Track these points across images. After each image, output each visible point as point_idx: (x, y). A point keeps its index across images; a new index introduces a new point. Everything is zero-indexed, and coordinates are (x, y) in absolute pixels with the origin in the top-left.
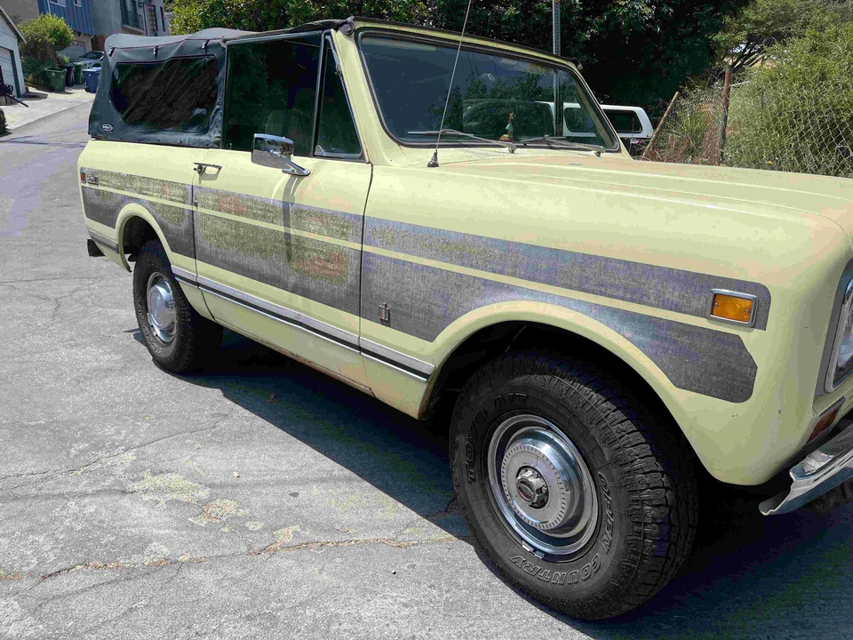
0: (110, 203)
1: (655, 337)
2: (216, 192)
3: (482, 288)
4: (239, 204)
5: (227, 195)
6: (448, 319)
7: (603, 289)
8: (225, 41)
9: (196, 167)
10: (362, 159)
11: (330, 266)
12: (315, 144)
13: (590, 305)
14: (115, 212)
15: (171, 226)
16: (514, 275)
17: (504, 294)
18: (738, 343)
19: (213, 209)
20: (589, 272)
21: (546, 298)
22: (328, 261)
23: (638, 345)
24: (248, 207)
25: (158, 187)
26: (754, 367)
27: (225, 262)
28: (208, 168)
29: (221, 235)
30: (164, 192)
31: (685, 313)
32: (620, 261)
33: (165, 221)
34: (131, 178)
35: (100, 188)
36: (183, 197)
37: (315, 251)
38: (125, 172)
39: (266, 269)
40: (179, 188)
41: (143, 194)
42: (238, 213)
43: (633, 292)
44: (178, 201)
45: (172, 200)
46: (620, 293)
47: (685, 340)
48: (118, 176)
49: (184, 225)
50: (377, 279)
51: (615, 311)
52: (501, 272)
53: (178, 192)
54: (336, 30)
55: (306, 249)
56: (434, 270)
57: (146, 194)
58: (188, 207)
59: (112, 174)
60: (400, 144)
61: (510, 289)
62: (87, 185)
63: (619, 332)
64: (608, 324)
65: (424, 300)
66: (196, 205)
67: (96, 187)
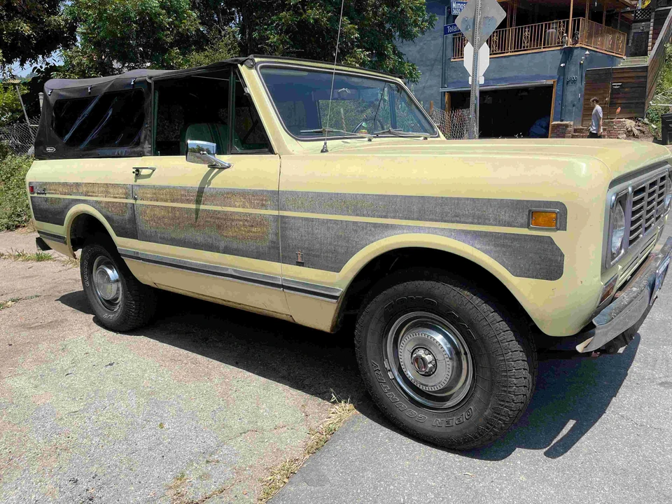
0: (58, 207)
1: (496, 245)
2: (154, 187)
3: (373, 229)
4: (174, 193)
5: (162, 188)
6: (349, 254)
7: (458, 219)
8: (150, 78)
9: (134, 170)
10: (271, 151)
11: (254, 230)
12: (231, 146)
13: (451, 230)
14: (63, 213)
15: (116, 217)
16: (394, 217)
17: (390, 232)
18: (550, 241)
19: (151, 200)
20: (447, 209)
21: (420, 229)
22: (252, 226)
23: (486, 252)
24: (182, 195)
25: (101, 189)
26: (562, 255)
27: (164, 238)
28: (143, 170)
29: (159, 219)
30: (107, 192)
31: (514, 226)
32: (468, 199)
33: (109, 214)
34: (77, 185)
35: (48, 196)
36: (126, 194)
37: (241, 221)
38: (71, 180)
39: (200, 238)
40: (122, 188)
41: (89, 196)
42: (173, 201)
43: (479, 218)
44: (121, 198)
45: (116, 198)
46: (470, 220)
47: (516, 244)
48: (65, 184)
49: (127, 216)
50: (292, 234)
51: (467, 232)
52: (386, 217)
53: (121, 191)
54: (242, 64)
55: (233, 220)
56: (336, 222)
57: (92, 196)
58: (132, 201)
59: (59, 184)
60: (297, 139)
61: (393, 227)
62: (35, 195)
63: (472, 245)
64: (464, 241)
65: (330, 244)
66: (135, 199)
67: (44, 196)
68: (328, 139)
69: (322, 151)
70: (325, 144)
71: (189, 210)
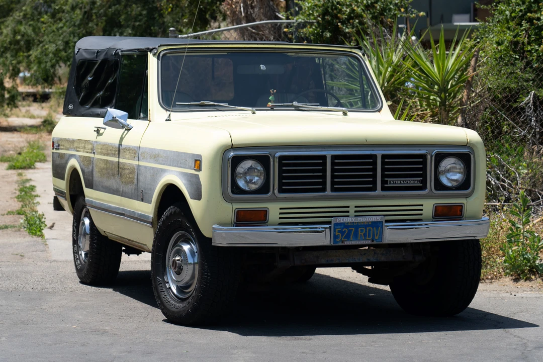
0: (63, 161)
1: (187, 181)
2: (104, 145)
3: (161, 172)
7: (181, 165)
8: (121, 52)
9: (96, 129)
10: (146, 119)
11: (131, 176)
12: (140, 112)
14: (64, 167)
15: (86, 170)
18: (198, 178)
19: (100, 154)
21: (172, 172)
22: (130, 173)
24: (111, 150)
25: (83, 145)
26: (201, 185)
29: (102, 170)
30: (85, 148)
31: (192, 169)
33: (84, 167)
34: (73, 141)
35: (60, 151)
36: (91, 149)
37: (127, 169)
40: (91, 144)
41: (77, 151)
42: (108, 155)
43: (185, 164)
44: (89, 153)
45: (87, 152)
47: (192, 180)
49: (90, 169)
50: (141, 178)
51: (182, 173)
53: (90, 147)
54: (151, 51)
55: (125, 169)
56: (152, 168)
58: (92, 155)
59: (66, 140)
61: (166, 171)
62: (55, 151)
63: (182, 182)
64: (180, 179)
65: (150, 184)
66: (94, 153)
67: (58, 151)
68: (172, 111)
69: (166, 120)
70: (170, 115)
71: (112, 162)
